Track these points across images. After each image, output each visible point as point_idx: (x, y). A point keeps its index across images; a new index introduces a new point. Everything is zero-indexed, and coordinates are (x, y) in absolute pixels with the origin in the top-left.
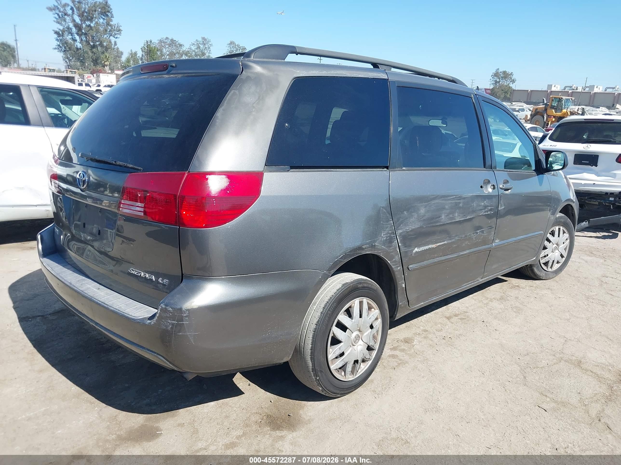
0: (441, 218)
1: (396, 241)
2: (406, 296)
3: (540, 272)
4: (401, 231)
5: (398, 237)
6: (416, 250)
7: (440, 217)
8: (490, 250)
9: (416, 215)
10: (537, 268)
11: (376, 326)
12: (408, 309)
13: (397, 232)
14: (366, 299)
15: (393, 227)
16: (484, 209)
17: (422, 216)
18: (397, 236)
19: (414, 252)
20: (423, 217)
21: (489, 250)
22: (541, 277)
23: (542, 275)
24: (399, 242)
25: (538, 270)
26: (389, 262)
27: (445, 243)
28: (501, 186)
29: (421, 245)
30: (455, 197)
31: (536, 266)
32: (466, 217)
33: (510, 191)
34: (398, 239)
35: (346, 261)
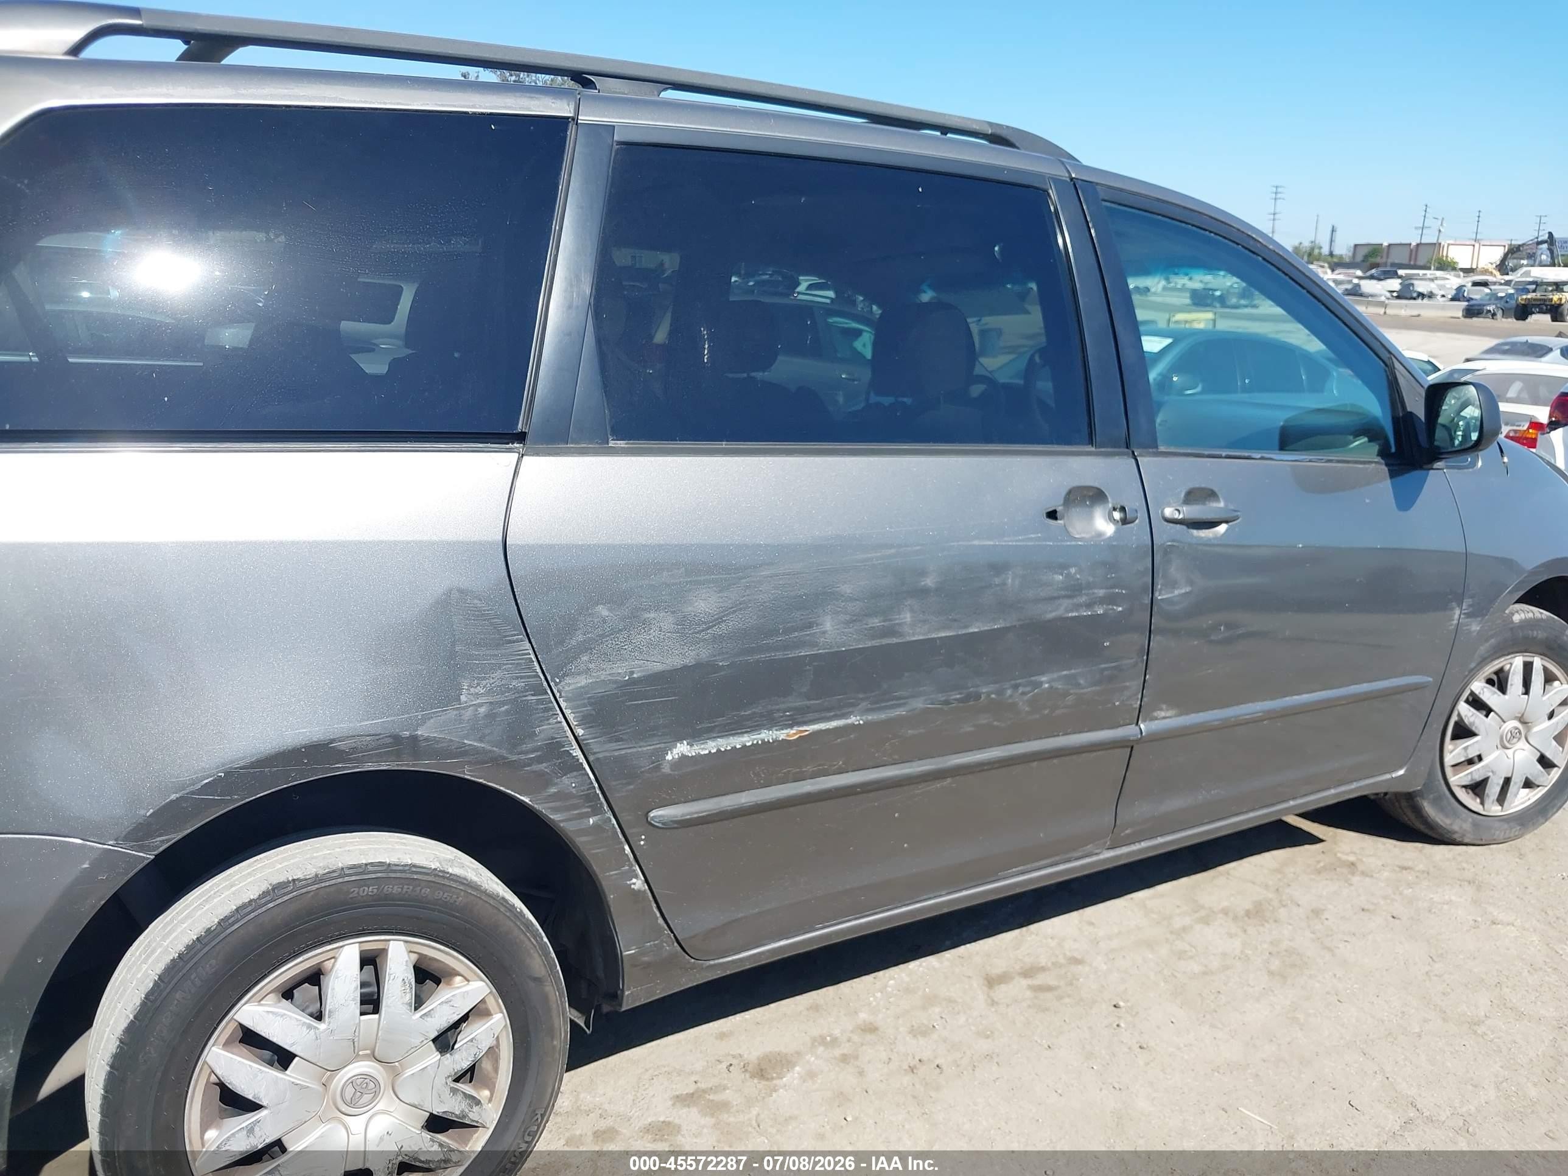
0: (815, 630)
1: (561, 718)
2: (661, 921)
3: (1447, 816)
4: (583, 681)
5: (563, 705)
6: (682, 749)
7: (810, 626)
9: (671, 619)
10: (1437, 801)
11: (471, 1040)
12: (688, 966)
13: (556, 684)
14: (406, 941)
15: (536, 663)
16: (1069, 597)
17: (705, 623)
18: (561, 701)
19: (669, 757)
20: (708, 628)
21: (1127, 747)
22: (1456, 837)
23: (1461, 828)
24: (573, 723)
25: (1442, 809)
26: (526, 800)
27: (849, 721)
28: (1169, 512)
29: (710, 730)
30: (893, 551)
31: (1431, 796)
32: (966, 627)
33: (1222, 528)
34: (567, 712)
35: (237, 800)
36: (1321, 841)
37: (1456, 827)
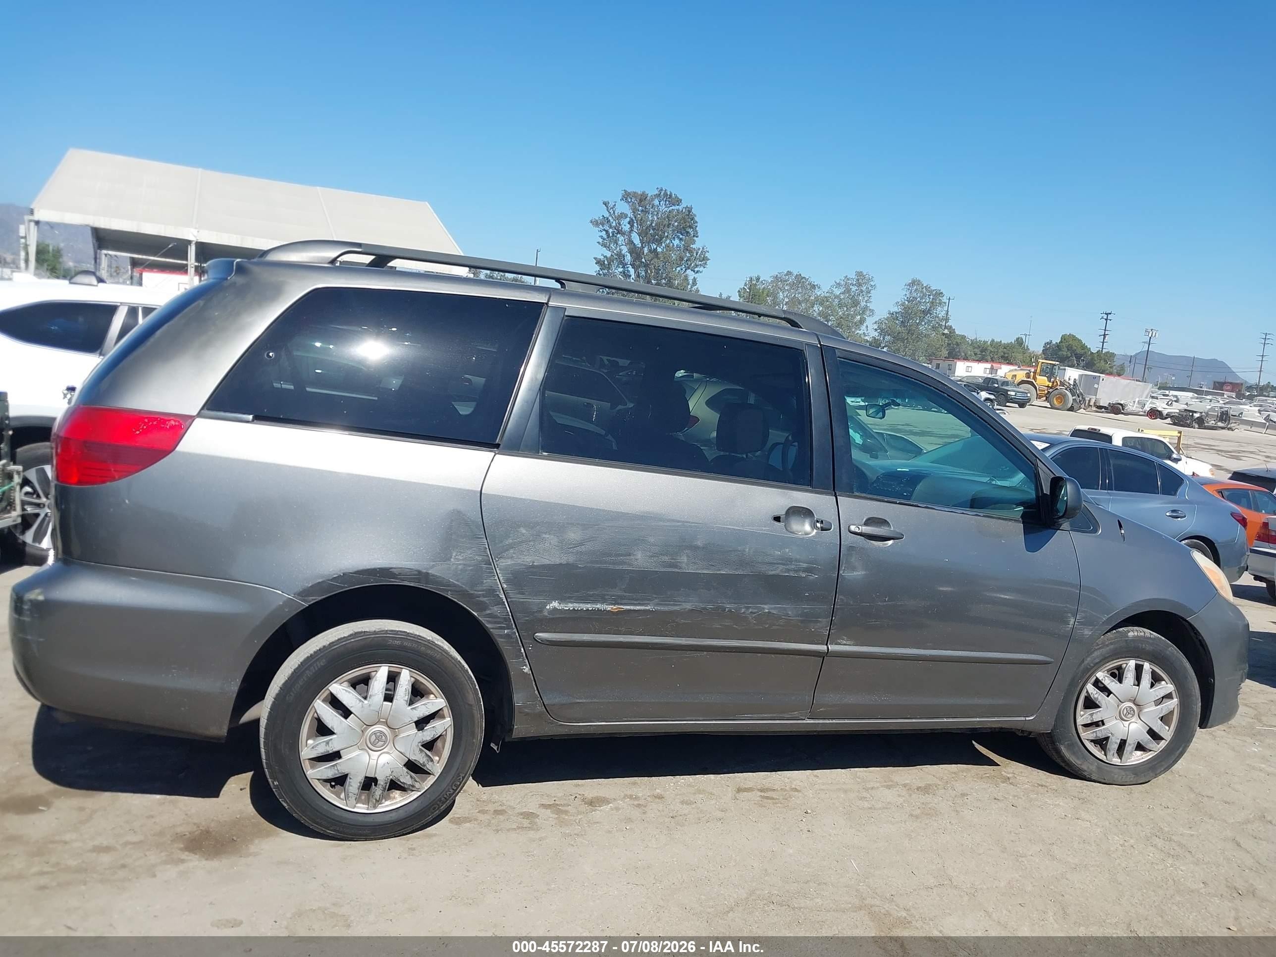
0: (632, 557)
1: (496, 577)
2: (536, 692)
3: (1078, 759)
4: (509, 562)
5: (498, 572)
6: (555, 604)
7: (630, 555)
8: (824, 657)
9: (556, 539)
10: (1071, 747)
11: (433, 727)
12: (549, 721)
13: (496, 561)
14: (410, 671)
15: (488, 550)
16: (784, 564)
17: (574, 544)
18: (497, 569)
19: (548, 607)
20: (575, 547)
21: (820, 657)
22: (1086, 774)
23: (1088, 768)
24: (502, 581)
25: (1074, 753)
26: (476, 614)
27: (647, 608)
28: (853, 528)
29: (570, 598)
30: (680, 524)
31: (1066, 743)
32: (720, 570)
33: (890, 542)
34: (500, 575)
35: (347, 587)
36: (999, 765)
37: (1084, 767)
